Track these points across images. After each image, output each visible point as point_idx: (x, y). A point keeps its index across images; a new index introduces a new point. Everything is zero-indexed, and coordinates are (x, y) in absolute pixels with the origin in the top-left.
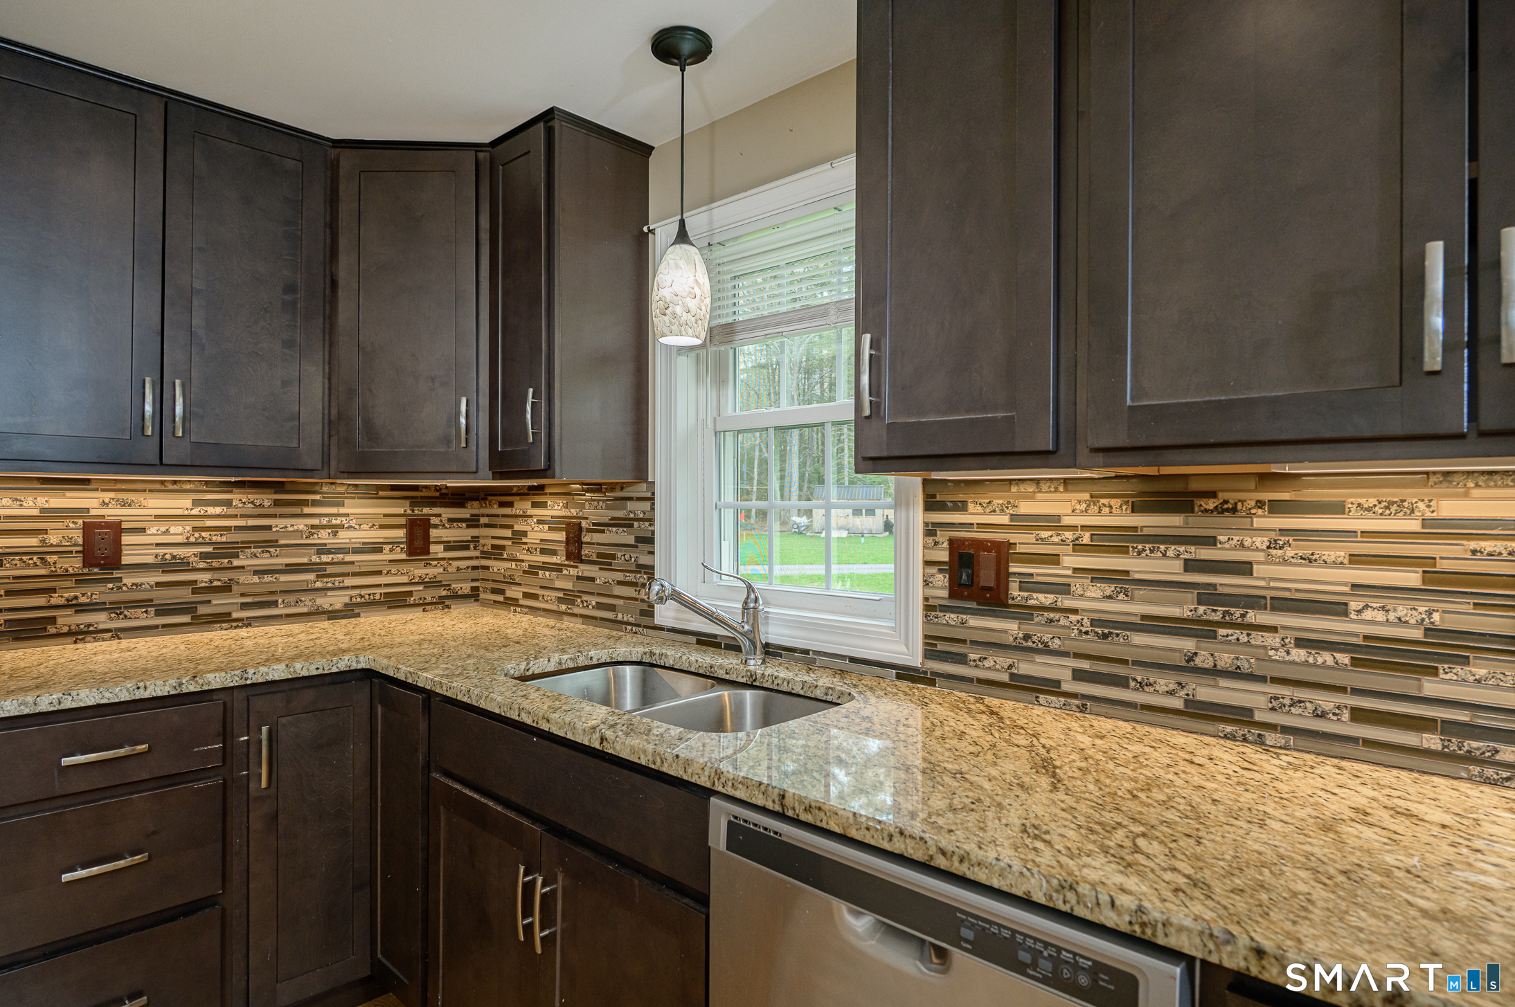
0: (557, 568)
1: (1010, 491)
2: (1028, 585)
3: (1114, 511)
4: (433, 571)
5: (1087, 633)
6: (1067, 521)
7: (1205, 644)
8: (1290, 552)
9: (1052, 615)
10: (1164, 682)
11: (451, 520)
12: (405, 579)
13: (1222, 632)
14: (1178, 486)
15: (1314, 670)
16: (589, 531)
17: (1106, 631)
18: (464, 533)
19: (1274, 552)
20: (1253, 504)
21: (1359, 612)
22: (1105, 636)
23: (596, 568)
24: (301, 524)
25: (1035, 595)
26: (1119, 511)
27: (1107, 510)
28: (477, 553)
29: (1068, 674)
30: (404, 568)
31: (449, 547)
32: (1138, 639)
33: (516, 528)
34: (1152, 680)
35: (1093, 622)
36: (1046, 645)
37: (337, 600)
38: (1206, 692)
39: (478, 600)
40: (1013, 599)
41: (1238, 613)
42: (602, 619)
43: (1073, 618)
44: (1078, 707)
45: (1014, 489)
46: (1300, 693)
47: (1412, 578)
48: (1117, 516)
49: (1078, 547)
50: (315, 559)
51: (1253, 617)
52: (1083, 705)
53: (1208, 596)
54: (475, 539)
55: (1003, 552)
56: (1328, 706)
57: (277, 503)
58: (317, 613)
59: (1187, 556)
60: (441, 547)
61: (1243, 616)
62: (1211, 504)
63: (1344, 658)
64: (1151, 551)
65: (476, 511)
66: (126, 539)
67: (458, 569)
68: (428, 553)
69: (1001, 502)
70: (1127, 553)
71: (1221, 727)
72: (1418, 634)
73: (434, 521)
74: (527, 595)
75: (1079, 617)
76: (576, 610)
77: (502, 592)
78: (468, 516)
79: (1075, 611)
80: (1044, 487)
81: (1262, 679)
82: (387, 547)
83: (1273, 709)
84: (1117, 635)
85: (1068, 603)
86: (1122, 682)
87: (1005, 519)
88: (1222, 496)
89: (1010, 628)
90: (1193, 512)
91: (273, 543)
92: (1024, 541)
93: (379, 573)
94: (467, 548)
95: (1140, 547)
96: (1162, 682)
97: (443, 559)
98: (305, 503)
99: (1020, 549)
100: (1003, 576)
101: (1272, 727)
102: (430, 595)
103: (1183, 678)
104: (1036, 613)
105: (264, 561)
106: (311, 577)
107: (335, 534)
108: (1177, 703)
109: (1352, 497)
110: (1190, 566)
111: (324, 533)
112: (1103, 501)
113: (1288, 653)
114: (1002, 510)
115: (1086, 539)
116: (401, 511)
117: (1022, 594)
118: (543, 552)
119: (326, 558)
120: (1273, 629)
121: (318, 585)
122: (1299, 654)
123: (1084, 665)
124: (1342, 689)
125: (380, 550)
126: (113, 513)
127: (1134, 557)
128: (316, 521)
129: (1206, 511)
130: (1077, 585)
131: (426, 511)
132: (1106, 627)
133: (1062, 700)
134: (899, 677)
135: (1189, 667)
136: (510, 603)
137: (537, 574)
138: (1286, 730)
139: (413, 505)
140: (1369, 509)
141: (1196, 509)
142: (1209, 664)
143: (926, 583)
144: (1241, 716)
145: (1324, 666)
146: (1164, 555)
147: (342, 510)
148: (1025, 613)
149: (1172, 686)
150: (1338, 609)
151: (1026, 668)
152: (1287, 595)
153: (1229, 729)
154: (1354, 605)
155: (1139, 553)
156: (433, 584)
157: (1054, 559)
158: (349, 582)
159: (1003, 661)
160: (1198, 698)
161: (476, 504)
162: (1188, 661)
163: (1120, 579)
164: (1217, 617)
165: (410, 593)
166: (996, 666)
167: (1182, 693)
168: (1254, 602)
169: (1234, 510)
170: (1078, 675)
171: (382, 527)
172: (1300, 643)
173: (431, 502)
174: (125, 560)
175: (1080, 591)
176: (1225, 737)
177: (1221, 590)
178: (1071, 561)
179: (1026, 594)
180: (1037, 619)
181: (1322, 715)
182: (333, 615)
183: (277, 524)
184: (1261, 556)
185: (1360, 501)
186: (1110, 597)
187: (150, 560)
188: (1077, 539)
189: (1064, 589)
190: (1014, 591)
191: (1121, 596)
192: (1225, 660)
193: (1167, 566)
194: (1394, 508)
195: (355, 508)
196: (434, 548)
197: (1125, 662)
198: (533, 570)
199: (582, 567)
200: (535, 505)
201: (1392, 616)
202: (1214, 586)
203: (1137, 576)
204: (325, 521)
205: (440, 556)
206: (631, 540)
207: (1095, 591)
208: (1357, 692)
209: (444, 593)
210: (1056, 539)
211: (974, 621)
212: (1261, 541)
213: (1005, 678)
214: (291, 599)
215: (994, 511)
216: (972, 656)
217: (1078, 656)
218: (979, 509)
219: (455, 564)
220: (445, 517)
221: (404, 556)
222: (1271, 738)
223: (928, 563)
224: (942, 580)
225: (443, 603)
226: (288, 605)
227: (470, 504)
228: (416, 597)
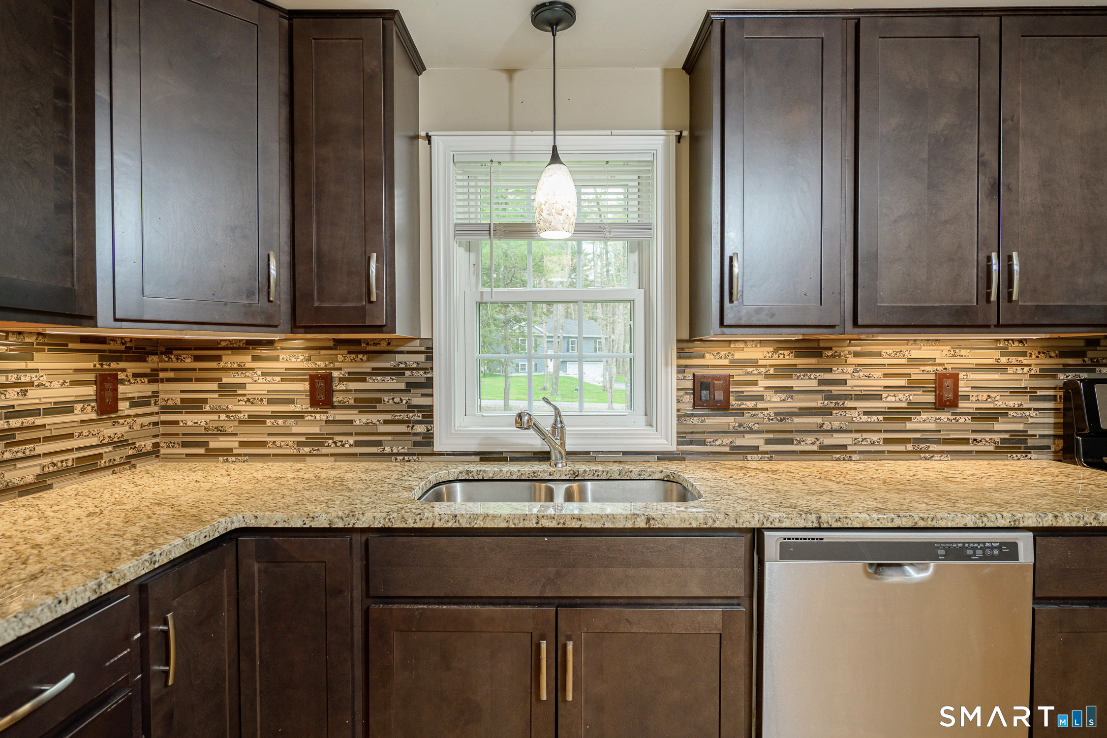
0: (298, 416)
1: (730, 346)
2: (742, 397)
3: (786, 357)
4: (120, 430)
5: (772, 420)
6: (760, 362)
7: (826, 418)
8: (861, 374)
9: (754, 412)
10: (810, 439)
11: (135, 375)
12: (94, 441)
13: (834, 412)
14: (815, 345)
15: (870, 424)
16: (341, 380)
17: (782, 417)
18: (143, 389)
19: (855, 374)
20: (847, 352)
21: (886, 398)
22: (782, 420)
23: (356, 412)
25: (744, 403)
26: (788, 357)
27: (782, 356)
28: (155, 409)
29: (762, 442)
30: (94, 428)
31: (134, 403)
32: (797, 419)
33: (225, 381)
34: (804, 439)
35: (776, 414)
36: (751, 428)
37: (28, 472)
38: (828, 441)
39: (158, 456)
40: (732, 405)
41: (841, 402)
42: (361, 454)
43: (765, 412)
44: (768, 458)
45: (732, 345)
46: (865, 435)
47: (903, 382)
48: (787, 359)
49: (768, 376)
50: (2, 424)
51: (848, 404)
52: (771, 457)
53: (829, 396)
54: (155, 394)
55: (727, 381)
56: (875, 439)
58: (7, 490)
59: (820, 378)
60: (127, 404)
61: (843, 404)
62: (830, 353)
63: (881, 418)
64: (804, 376)
65: (155, 366)
67: (142, 426)
68: (117, 411)
69: (725, 353)
70: (792, 377)
71: (834, 456)
72: (904, 405)
73: (121, 376)
74: (242, 444)
75: (768, 412)
76: (324, 450)
77: (205, 444)
78: (148, 371)
79: (766, 409)
80: (749, 344)
81: (851, 431)
82: (78, 407)
83: (855, 444)
84: (788, 419)
85: (761, 405)
86: (790, 442)
87: (726, 362)
88: (835, 349)
89: (730, 421)
90: (822, 356)
92: (738, 374)
93: (70, 436)
94: (148, 404)
95: (798, 374)
96: (809, 439)
97: (129, 416)
99: (736, 378)
100: (727, 393)
101: (854, 452)
102: (118, 455)
103: (818, 435)
104: (745, 412)
107: (25, 393)
108: (815, 448)
109: (885, 350)
110: (822, 382)
111: (12, 393)
112: (780, 352)
113: (861, 418)
114: (726, 357)
115: (772, 371)
116: (90, 366)
117: (737, 402)
118: (270, 402)
119: (15, 423)
120: (855, 408)
121: (7, 455)
122: (865, 418)
123: (770, 436)
124: (880, 431)
125: (71, 410)
127: (795, 379)
128: (3, 379)
129: (828, 356)
130: (768, 395)
131: (114, 365)
132: (782, 415)
133: (760, 456)
134: (659, 459)
135: (820, 430)
136: (213, 454)
137: (265, 422)
138: (860, 452)
139: (102, 359)
140: (890, 355)
141: (824, 355)
142: (828, 428)
143: (678, 401)
144: (842, 449)
145: (874, 422)
146: (810, 378)
147: (34, 365)
148: (741, 412)
149: (813, 440)
150: (879, 397)
151: (739, 442)
152: (859, 393)
153: (838, 456)
154: (884, 395)
155: (798, 378)
156: (119, 443)
157: (755, 383)
158: (40, 449)
159: (727, 441)
160: (825, 444)
161: (157, 357)
162: (820, 427)
163: (788, 390)
164: (832, 405)
165: (100, 456)
166: (723, 444)
167: (818, 443)
168: (848, 397)
169: (840, 356)
170: (768, 442)
171: (74, 383)
172: (865, 413)
173: (116, 356)
175: (769, 398)
176: (836, 460)
177: (834, 393)
178: (763, 383)
179: (740, 402)
180: (745, 415)
181: (873, 443)
182: (24, 490)
184: (849, 376)
185: (887, 351)
186: (784, 400)
188: (767, 372)
189: (761, 398)
190: (733, 402)
191: (789, 399)
192: (836, 425)
193: (809, 383)
194: (898, 354)
195: (45, 362)
196: (123, 406)
197: (792, 432)
198: (256, 420)
199: (332, 412)
200: (255, 359)
201: (897, 399)
202: (831, 391)
203: (795, 389)
204: (13, 378)
205: (126, 413)
206: (402, 386)
207: (776, 398)
208: (886, 431)
209: (131, 452)
210: (756, 372)
211: (709, 420)
212: (850, 370)
213: (727, 449)
215: (721, 358)
216: (708, 440)
217: (768, 432)
218: (712, 357)
219: (139, 420)
220: (130, 372)
221: (94, 416)
222: (854, 457)
223: (679, 389)
224: (688, 398)
225: (129, 462)
227: (150, 358)
228: (106, 459)
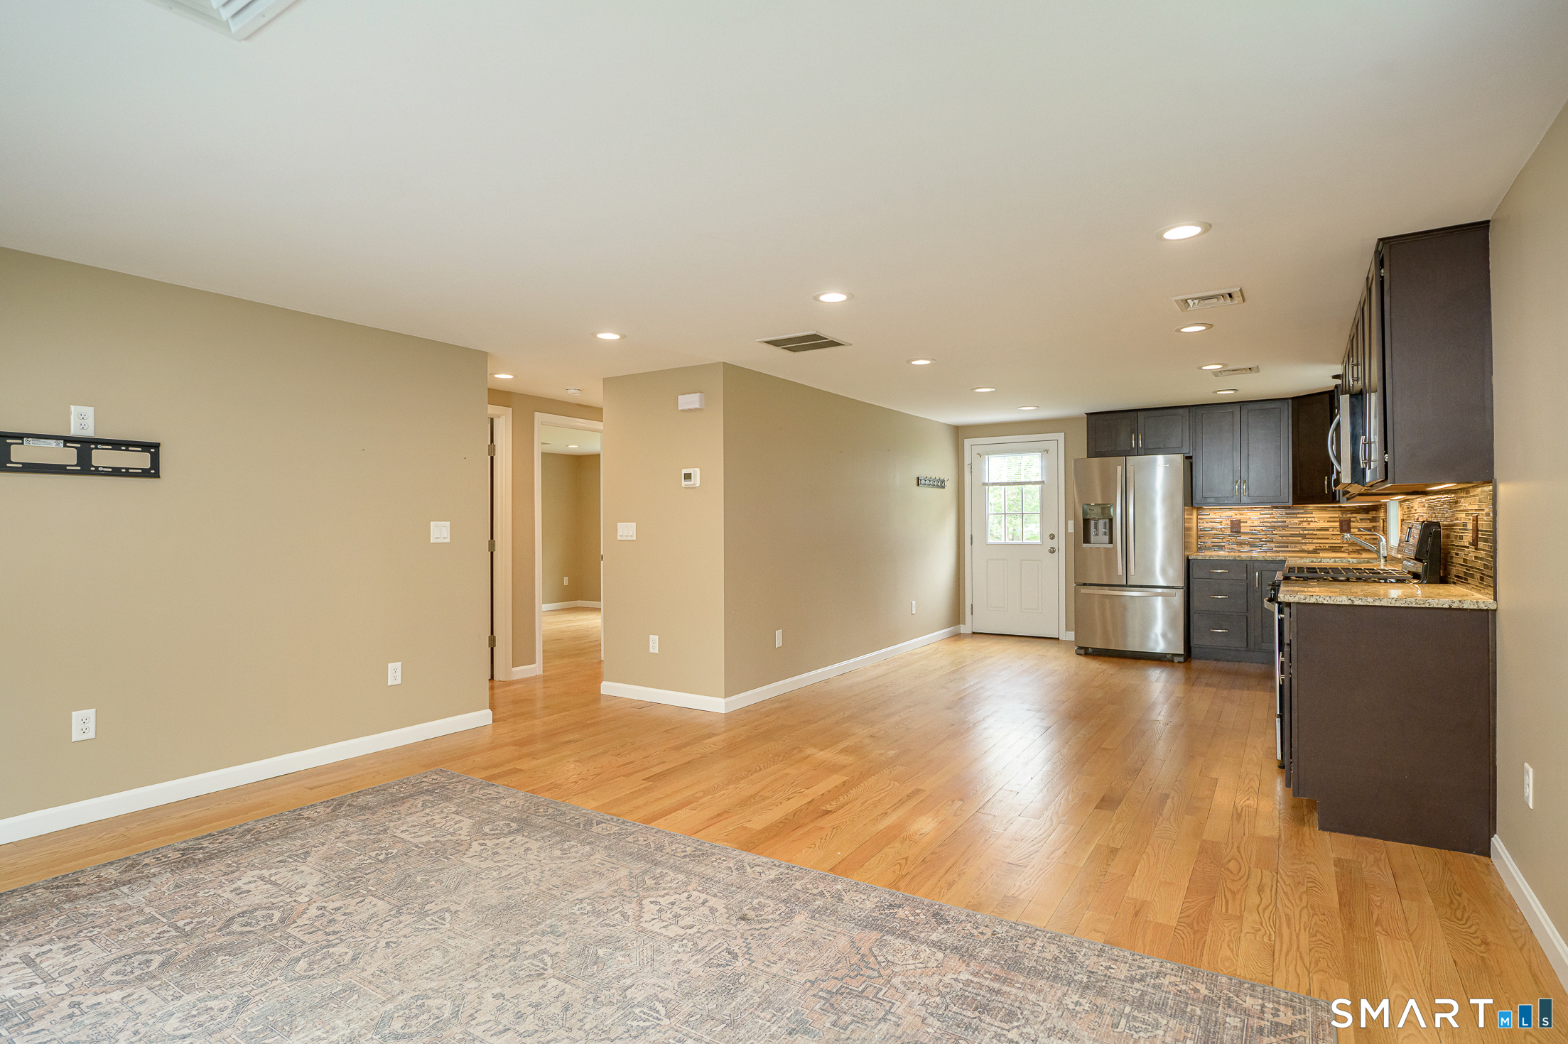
11: (1361, 519)
12: (1339, 542)
18: (1368, 525)
24: (1296, 521)
30: (1339, 537)
31: (1361, 530)
37: (1311, 548)
50: (1301, 532)
57: (1287, 514)
58: (1303, 551)
60: (1357, 530)
66: (1242, 524)
68: (1350, 532)
73: (1352, 519)
82: (1331, 529)
91: (1287, 527)
93: (1328, 539)
98: (1299, 513)
102: (1351, 549)
105: (1284, 532)
106: (1300, 538)
107: (1309, 524)
111: (1305, 524)
116: (1337, 516)
119: (1306, 532)
121: (1303, 541)
125: (1328, 530)
126: (1239, 517)
128: (1302, 519)
131: (1348, 516)
139: (1342, 514)
147: (1312, 516)
158: (1314, 541)
161: (1374, 512)
165: (1342, 547)
171: (1328, 521)
173: (1351, 512)
174: (1242, 531)
182: (1309, 552)
183: (1288, 520)
187: (1248, 531)
195: (1317, 515)
196: (1352, 530)
204: (1305, 519)
205: (1356, 533)
214: (1293, 545)
219: (1364, 537)
220: (1355, 518)
221: (1339, 533)
225: (1358, 552)
226: (1292, 548)
227: (1371, 513)
228: (1344, 548)
